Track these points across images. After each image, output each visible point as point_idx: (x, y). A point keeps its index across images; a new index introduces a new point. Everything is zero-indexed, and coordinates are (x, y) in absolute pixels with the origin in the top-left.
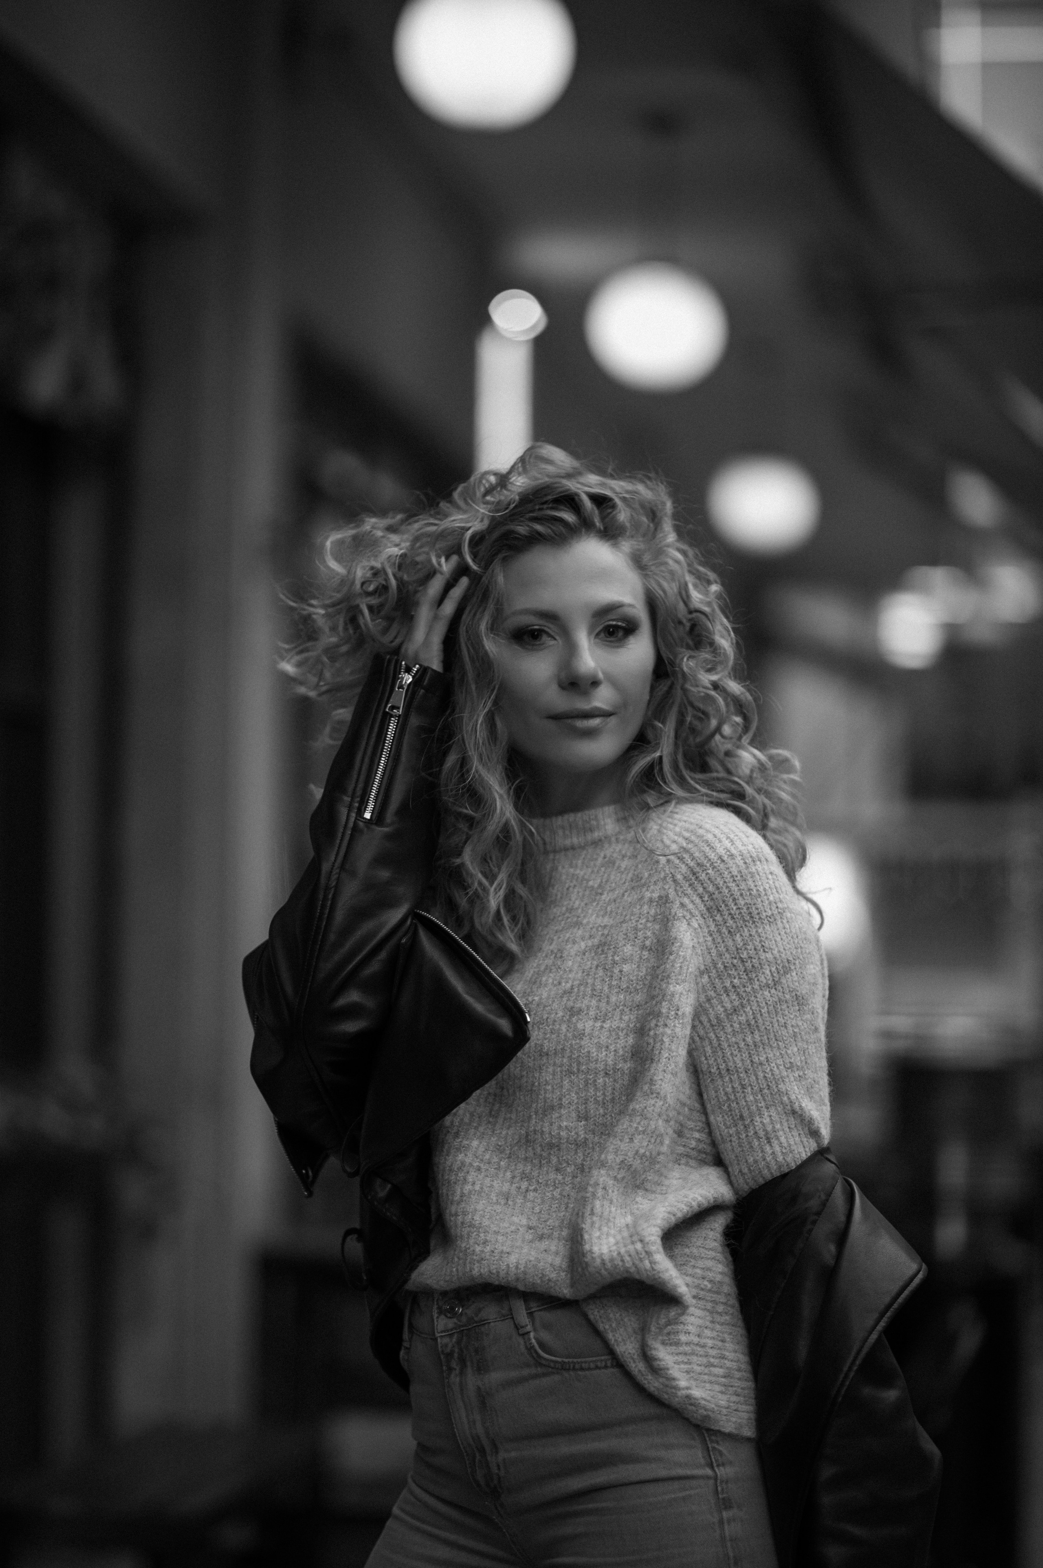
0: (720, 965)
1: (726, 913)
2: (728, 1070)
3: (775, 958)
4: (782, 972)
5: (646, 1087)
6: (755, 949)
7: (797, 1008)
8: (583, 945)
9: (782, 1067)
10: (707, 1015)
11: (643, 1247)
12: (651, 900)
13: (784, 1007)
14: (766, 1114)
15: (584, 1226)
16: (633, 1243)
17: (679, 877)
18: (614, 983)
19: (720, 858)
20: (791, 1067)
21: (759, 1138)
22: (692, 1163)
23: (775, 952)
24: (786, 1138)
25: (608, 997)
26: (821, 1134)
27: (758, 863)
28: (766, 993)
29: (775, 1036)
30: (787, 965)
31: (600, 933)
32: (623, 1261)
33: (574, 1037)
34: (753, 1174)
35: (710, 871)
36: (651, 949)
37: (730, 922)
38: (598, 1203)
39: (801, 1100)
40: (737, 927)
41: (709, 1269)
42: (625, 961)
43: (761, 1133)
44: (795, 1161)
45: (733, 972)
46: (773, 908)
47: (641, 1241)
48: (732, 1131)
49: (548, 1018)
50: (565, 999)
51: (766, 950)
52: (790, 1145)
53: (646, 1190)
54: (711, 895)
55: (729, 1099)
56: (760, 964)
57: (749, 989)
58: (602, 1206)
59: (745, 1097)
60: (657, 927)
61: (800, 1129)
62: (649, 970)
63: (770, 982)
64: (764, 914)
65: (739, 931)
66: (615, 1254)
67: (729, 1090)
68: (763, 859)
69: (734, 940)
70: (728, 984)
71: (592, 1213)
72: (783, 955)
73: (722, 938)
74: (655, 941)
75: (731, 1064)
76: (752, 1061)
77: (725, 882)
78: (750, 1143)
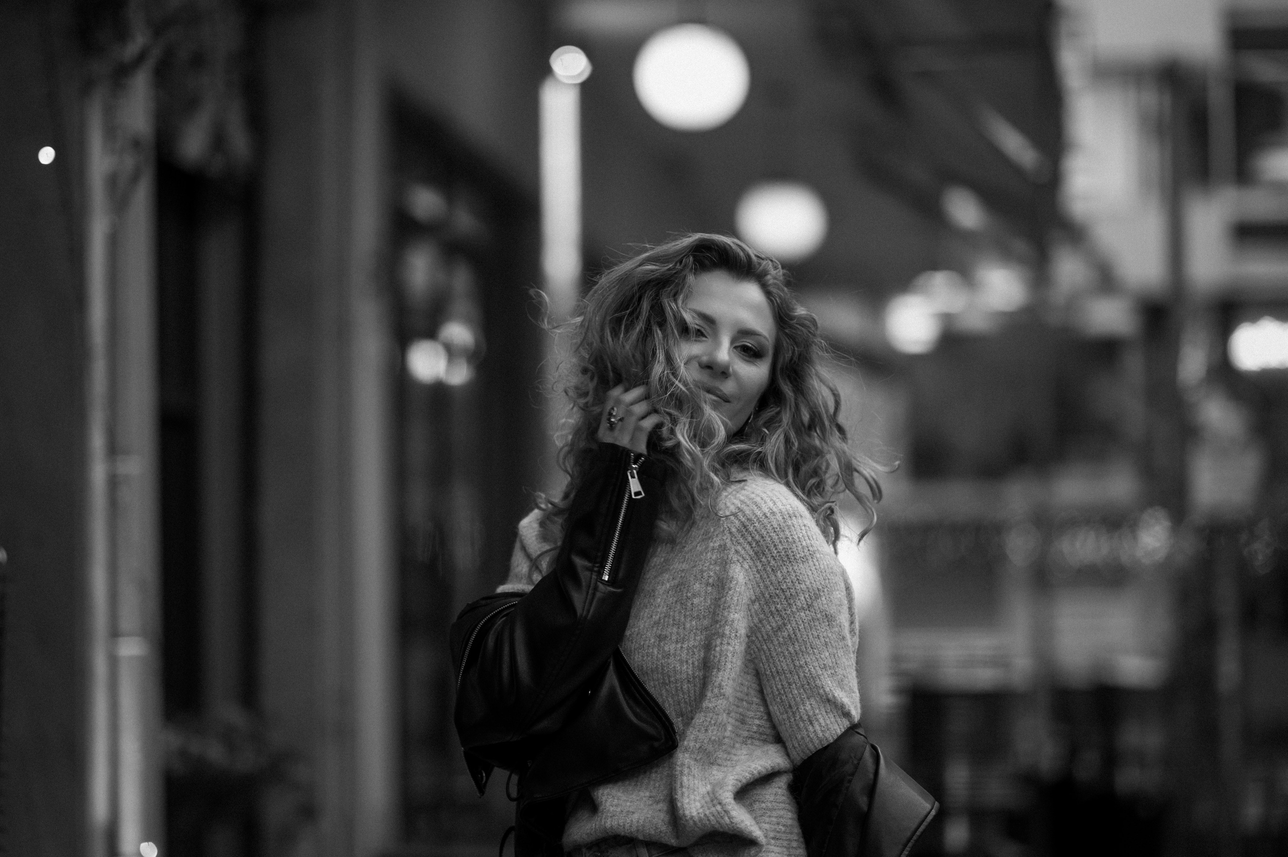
0: (767, 595)
1: (769, 556)
2: (778, 672)
3: (808, 588)
4: (813, 598)
5: (716, 691)
6: (792, 582)
7: (827, 623)
8: (668, 585)
9: (818, 668)
10: (760, 632)
11: (722, 808)
12: (713, 549)
13: (817, 623)
14: (808, 703)
15: (676, 796)
16: (714, 806)
17: (734, 530)
18: (688, 613)
19: (765, 514)
20: (825, 667)
21: (803, 721)
22: (757, 743)
23: (808, 583)
24: (824, 719)
25: (684, 625)
26: (852, 715)
27: (794, 518)
28: (802, 614)
29: (811, 645)
30: (817, 592)
31: (679, 576)
32: (709, 820)
33: (663, 657)
34: (802, 747)
35: (756, 525)
36: (713, 585)
37: (773, 562)
38: (685, 779)
39: (834, 692)
40: (778, 565)
41: (781, 817)
42: (694, 596)
43: (805, 717)
44: (832, 736)
45: (776, 600)
46: (806, 551)
47: (720, 804)
48: (785, 716)
49: (644, 644)
50: (655, 629)
51: (801, 582)
52: (827, 725)
53: (719, 765)
54: (757, 542)
55: (780, 693)
56: (796, 592)
57: (789, 612)
58: (688, 780)
59: (791, 692)
60: (718, 568)
61: (835, 712)
62: (713, 601)
63: (804, 606)
64: (798, 556)
65: (780, 569)
66: (702, 816)
67: (780, 687)
68: (798, 515)
69: (775, 576)
70: (773, 609)
71: (682, 786)
72: (814, 585)
73: (767, 574)
74: (716, 579)
75: (779, 668)
76: (794, 665)
77: (768, 532)
78: (797, 725)
